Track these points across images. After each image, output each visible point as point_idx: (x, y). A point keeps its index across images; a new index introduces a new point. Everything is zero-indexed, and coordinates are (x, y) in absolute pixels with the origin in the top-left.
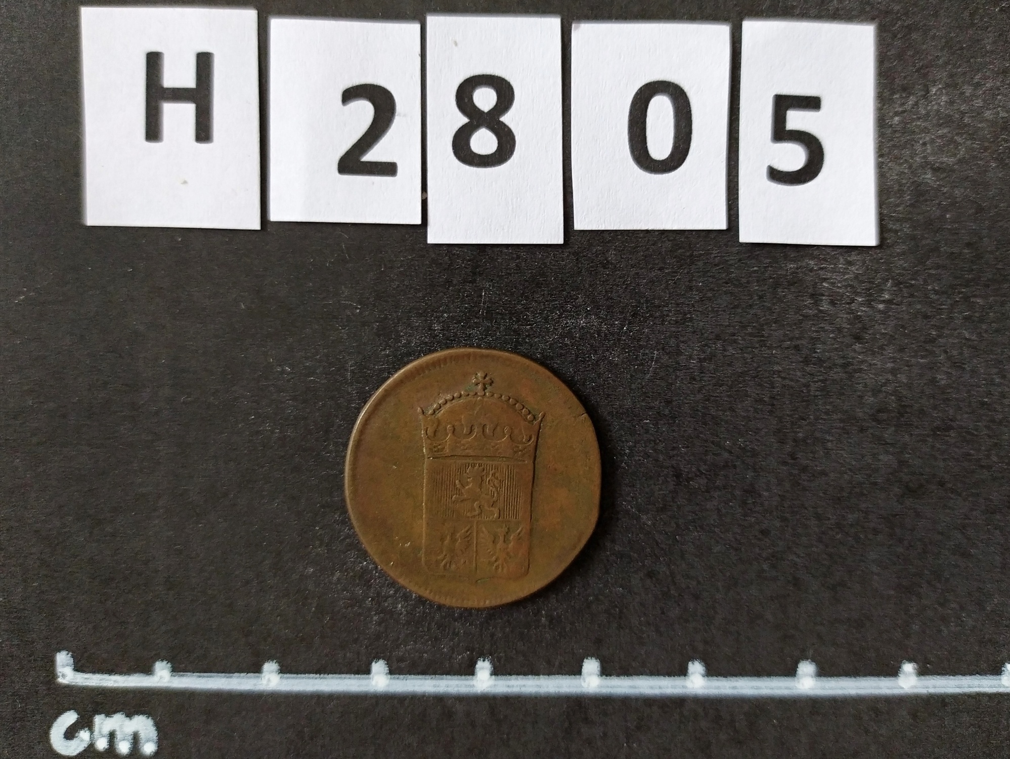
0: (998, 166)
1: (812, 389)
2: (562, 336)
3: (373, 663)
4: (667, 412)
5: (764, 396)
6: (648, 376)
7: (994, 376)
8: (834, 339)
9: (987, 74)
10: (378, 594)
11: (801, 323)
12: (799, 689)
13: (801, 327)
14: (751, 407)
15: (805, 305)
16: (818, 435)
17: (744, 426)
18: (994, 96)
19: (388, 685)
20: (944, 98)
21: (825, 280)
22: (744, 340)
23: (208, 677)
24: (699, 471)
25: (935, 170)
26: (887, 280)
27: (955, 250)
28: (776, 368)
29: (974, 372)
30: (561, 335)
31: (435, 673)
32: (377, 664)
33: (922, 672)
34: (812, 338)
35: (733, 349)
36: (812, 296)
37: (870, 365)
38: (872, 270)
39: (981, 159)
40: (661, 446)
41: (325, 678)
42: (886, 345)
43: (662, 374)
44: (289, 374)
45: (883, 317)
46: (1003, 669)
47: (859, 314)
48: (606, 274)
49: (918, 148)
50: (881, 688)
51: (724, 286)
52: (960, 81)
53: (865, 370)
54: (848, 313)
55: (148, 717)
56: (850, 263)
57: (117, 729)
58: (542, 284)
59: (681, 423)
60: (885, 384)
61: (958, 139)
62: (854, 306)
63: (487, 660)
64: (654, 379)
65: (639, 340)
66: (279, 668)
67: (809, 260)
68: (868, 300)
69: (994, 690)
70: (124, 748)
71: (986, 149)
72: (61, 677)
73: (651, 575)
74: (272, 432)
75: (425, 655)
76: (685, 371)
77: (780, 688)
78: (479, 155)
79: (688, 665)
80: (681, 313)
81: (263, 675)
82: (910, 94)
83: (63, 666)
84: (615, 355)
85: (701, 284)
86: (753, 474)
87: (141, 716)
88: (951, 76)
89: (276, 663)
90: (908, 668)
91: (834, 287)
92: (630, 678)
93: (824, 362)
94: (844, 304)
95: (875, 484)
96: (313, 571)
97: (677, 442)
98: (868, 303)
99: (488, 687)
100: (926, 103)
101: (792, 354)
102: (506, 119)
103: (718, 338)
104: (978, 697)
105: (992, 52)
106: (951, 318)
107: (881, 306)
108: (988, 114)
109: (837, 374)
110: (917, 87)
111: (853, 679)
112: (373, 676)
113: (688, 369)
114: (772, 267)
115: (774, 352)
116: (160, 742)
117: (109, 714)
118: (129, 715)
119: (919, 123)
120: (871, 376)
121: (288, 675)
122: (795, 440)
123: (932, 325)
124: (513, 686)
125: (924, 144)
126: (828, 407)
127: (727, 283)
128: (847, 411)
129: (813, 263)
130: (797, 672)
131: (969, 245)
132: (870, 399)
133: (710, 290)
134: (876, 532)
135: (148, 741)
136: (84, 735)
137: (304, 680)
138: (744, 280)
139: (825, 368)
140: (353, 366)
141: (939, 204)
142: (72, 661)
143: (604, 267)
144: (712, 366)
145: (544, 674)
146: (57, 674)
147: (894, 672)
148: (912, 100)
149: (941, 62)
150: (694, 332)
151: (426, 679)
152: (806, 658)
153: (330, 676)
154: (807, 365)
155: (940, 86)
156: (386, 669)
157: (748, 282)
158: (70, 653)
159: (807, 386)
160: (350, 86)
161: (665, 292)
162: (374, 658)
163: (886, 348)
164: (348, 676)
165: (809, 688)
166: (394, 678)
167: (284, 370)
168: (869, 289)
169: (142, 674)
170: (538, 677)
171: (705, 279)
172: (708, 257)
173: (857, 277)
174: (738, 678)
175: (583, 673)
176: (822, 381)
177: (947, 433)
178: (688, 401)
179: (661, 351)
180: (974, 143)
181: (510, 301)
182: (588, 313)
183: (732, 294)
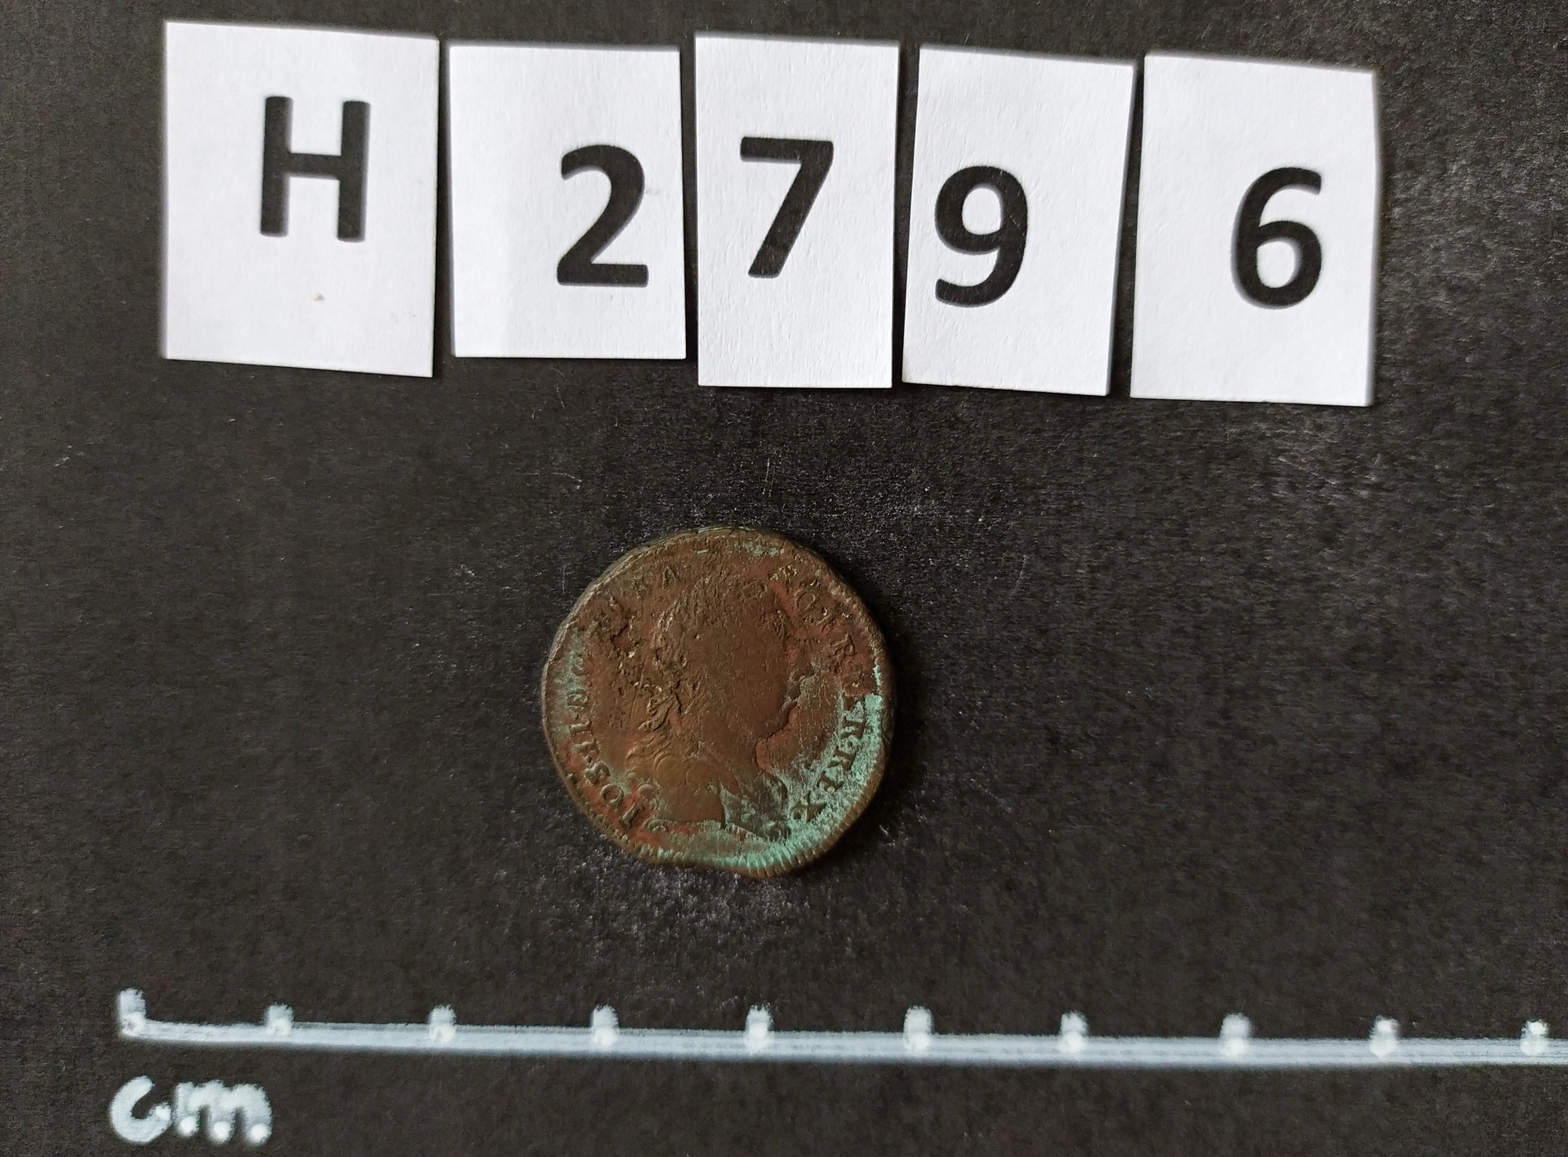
0: (1545, 286)
1: (1257, 615)
2: (886, 530)
3: (595, 1011)
5: (1184, 624)
6: (1013, 592)
7: (1526, 600)
8: (1293, 541)
9: (1535, 145)
10: (604, 910)
11: (1244, 517)
12: (1225, 1056)
13: (1243, 523)
14: (1166, 640)
15: (1251, 490)
16: (1263, 683)
17: (1154, 668)
18: (1544, 178)
19: (617, 1041)
20: (1469, 181)
21: (1281, 452)
22: (1157, 539)
23: (348, 1029)
24: (1087, 735)
25: (1452, 290)
26: (1376, 456)
27: (1478, 411)
28: (1205, 583)
29: (1496, 594)
30: (884, 528)
31: (686, 1026)
32: (601, 1012)
33: (1406, 1033)
34: (1261, 540)
35: (1141, 553)
36: (1262, 476)
37: (1346, 580)
38: (1352, 438)
39: (1521, 275)
40: (1030, 697)
41: (523, 1032)
43: (1034, 589)
44: (471, 580)
45: (1366, 509)
46: (1523, 1030)
47: (1330, 504)
48: (954, 438)
49: (1427, 253)
50: (1345, 1056)
51: (1130, 460)
52: (1494, 155)
53: (1336, 588)
54: (1314, 503)
55: (257, 1088)
56: (1320, 428)
57: (211, 1105)
58: (857, 451)
59: (1059, 662)
60: (1365, 610)
62: (1323, 493)
63: (763, 1009)
64: (1022, 596)
65: (1002, 537)
66: (454, 1016)
67: (1259, 422)
68: (1343, 484)
69: (1509, 1061)
70: (220, 1132)
71: (1528, 259)
72: (126, 1028)
73: (1010, 886)
74: (447, 667)
75: (672, 1000)
76: (1067, 585)
77: (1196, 1055)
79: (1061, 1019)
80: (1065, 499)
81: (431, 1026)
82: (1420, 173)
83: (130, 1011)
84: (964, 560)
85: (1095, 456)
86: (1164, 740)
87: (247, 1085)
88: (1481, 146)
89: (450, 1009)
90: (1385, 1027)
91: (1295, 462)
92: (975, 1036)
93: (1276, 575)
94: (1308, 488)
95: (1347, 757)
96: (507, 876)
97: (1052, 692)
98: (1346, 488)
99: (765, 1050)
100: (1442, 187)
101: (1230, 562)
103: (1119, 536)
104: (1485, 1073)
105: (1544, 111)
106: (1467, 512)
107: (1364, 493)
108: (1534, 206)
109: (1296, 593)
110: (1429, 163)
111: (1304, 1042)
112: (595, 1031)
113: (1073, 583)
114: (1203, 431)
115: (1202, 559)
116: (275, 1124)
117: (199, 1082)
118: (229, 1084)
119: (1429, 218)
120: (1346, 597)
121: (468, 1027)
122: (1229, 691)
123: (1440, 523)
124: (801, 1047)
125: (1437, 250)
126: (1279, 643)
127: (1135, 454)
128: (1307, 649)
129: (1264, 427)
130: (1222, 1032)
131: (1497, 403)
132: (1343, 632)
133: (1111, 464)
134: (1345, 827)
135: (257, 1122)
136: (162, 1113)
137: (492, 1034)
138: (1161, 451)
139: (1278, 583)
140: (569, 571)
141: (1456, 342)
142: (144, 1004)
143: (951, 427)
144: (1108, 580)
145: (848, 1030)
146: (119, 1023)
147: (1363, 1032)
148: (1420, 183)
149: (1466, 124)
150: (1083, 527)
152: (1234, 1011)
153: (530, 1028)
154: (1250, 579)
155: (1464, 162)
156: (614, 1020)
157: (1167, 453)
158: (141, 993)
159: (1250, 610)
160: (574, 148)
161: (1042, 466)
162: (597, 1003)
163: (1369, 555)
164: (557, 1029)
165: (1238, 1055)
166: (626, 1033)
167: (465, 575)
168: (1345, 468)
169: (248, 1024)
170: (840, 1034)
171: (1103, 447)
172: (1108, 414)
173: (1330, 448)
174: (1134, 1039)
175: (905, 1030)
176: (1273, 604)
177: (1454, 683)
178: (1072, 631)
179: (1033, 555)
180: (1511, 250)
181: (808, 476)
182: (926, 496)
183: (1141, 471)
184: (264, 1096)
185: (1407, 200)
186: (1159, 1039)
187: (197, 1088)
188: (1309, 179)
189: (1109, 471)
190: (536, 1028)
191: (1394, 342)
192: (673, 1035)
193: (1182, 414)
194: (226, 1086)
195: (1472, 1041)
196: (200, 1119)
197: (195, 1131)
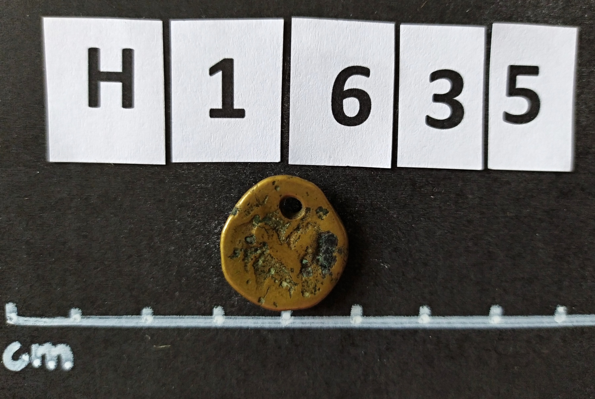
3: (214, 309)
10: (217, 264)
12: (492, 324)
19: (224, 323)
23: (106, 318)
32: (217, 308)
33: (570, 312)
41: (182, 318)
50: (543, 323)
55: (67, 345)
57: (47, 353)
66: (153, 311)
70: (51, 365)
72: (9, 320)
73: (396, 250)
75: (248, 303)
77: (479, 323)
79: (419, 309)
81: (143, 316)
83: (11, 312)
87: (62, 344)
89: (150, 308)
90: (561, 309)
92: (382, 317)
96: (174, 249)
99: (289, 324)
111: (525, 317)
112: (214, 317)
116: (75, 361)
117: (41, 343)
118: (55, 344)
121: (159, 316)
124: (306, 323)
130: (490, 313)
134: (541, 221)
135: (67, 360)
136: (25, 357)
137: (170, 319)
142: (16, 309)
145: (326, 315)
146: (6, 318)
147: (552, 312)
151: (249, 319)
152: (496, 304)
153: (187, 316)
156: (223, 312)
162: (215, 305)
164: (198, 316)
165: (498, 324)
166: (228, 318)
169: (63, 317)
170: (322, 317)
174: (451, 317)
175: (351, 315)
184: (70, 349)
186: (462, 317)
187: (40, 346)
190: (189, 316)
194: (53, 345)
196: (42, 360)
197: (40, 365)
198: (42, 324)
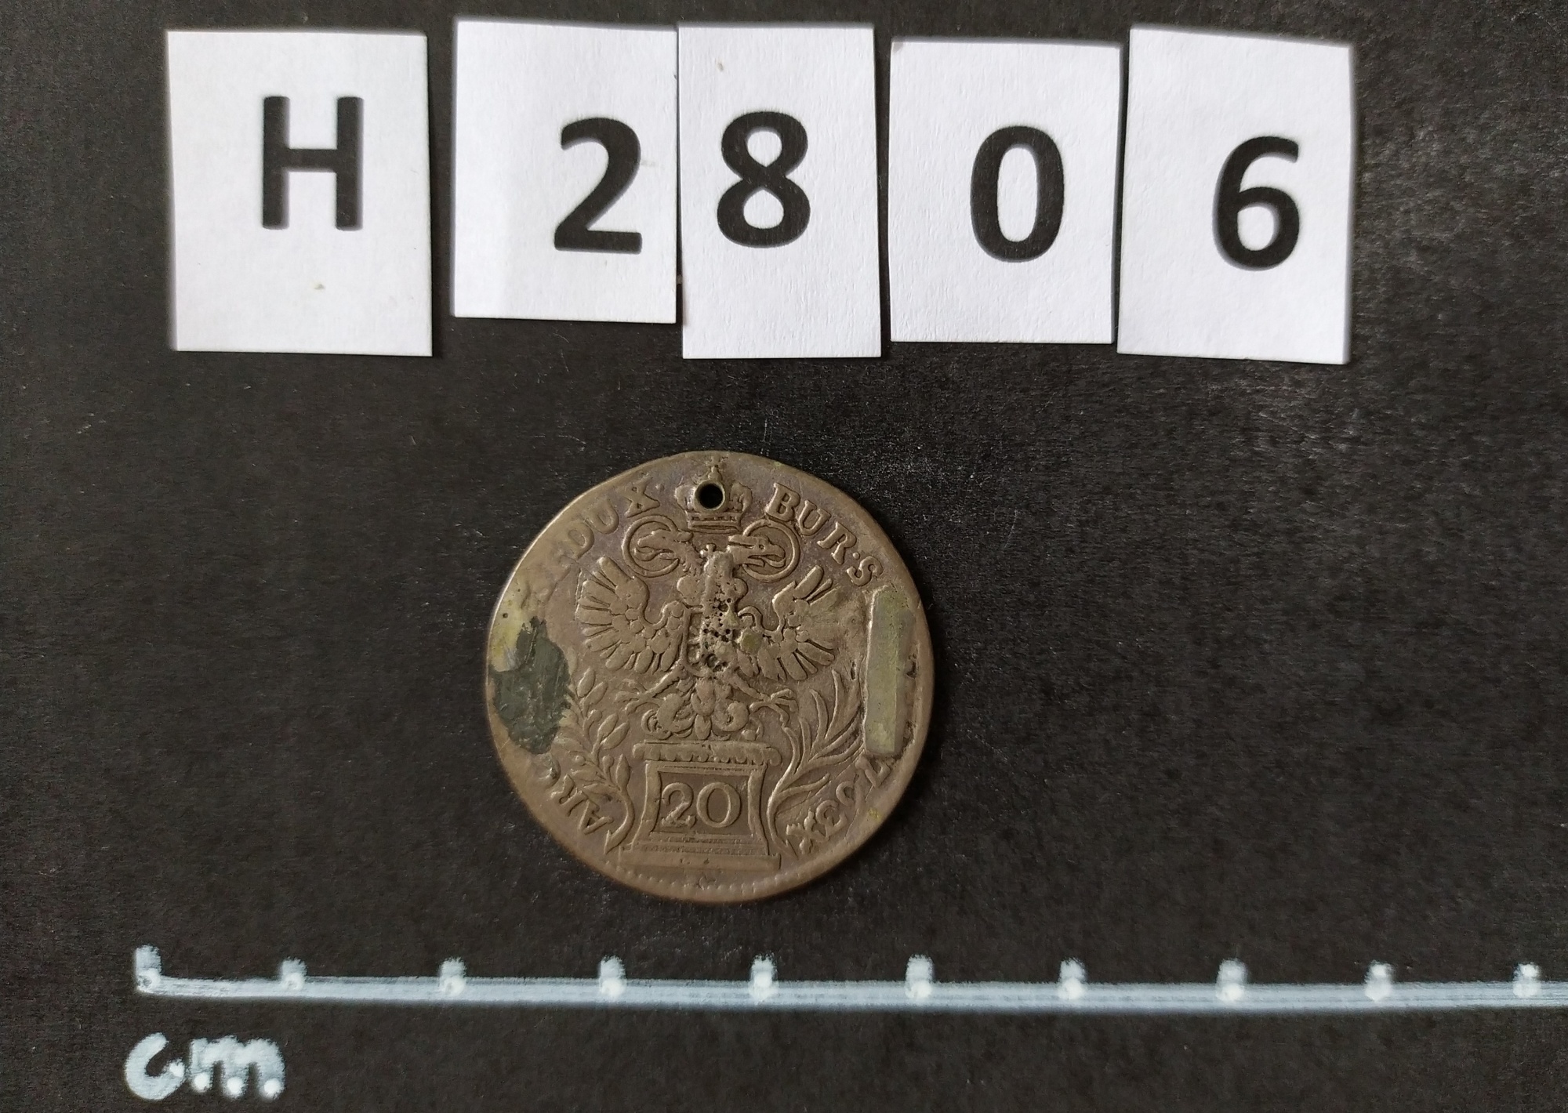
0: (1512, 245)
1: (1243, 566)
3: (603, 963)
4: (1032, 598)
5: (1172, 576)
6: (1005, 546)
7: (1505, 549)
8: (1275, 493)
9: (1499, 111)
11: (1228, 470)
12: (1221, 1001)
13: (1228, 476)
14: (1155, 592)
15: (1233, 445)
16: (1250, 632)
17: (1143, 619)
18: (1508, 143)
19: (623, 995)
20: (1436, 146)
21: (1261, 408)
22: (1144, 493)
23: (360, 982)
24: (1079, 684)
25: (1423, 250)
26: (1352, 411)
27: (1451, 366)
28: (1191, 535)
29: (1476, 542)
30: (879, 485)
31: (692, 977)
32: (609, 962)
33: (1400, 977)
34: (1243, 493)
35: (1129, 507)
36: (1243, 431)
37: (1328, 531)
38: (1329, 393)
39: (1488, 235)
40: (1024, 648)
41: (530, 983)
42: (1349, 503)
43: (1025, 543)
44: (481, 540)
45: (1345, 462)
46: (1516, 972)
47: (1310, 457)
48: (945, 397)
49: (1397, 216)
50: (1340, 1001)
51: (1116, 417)
52: (1459, 122)
53: (1319, 539)
54: (1295, 456)
55: (271, 1042)
56: (1298, 384)
57: (225, 1060)
58: (852, 412)
59: (1052, 614)
60: (1347, 560)
61: (1457, 206)
62: (1303, 446)
63: (767, 958)
64: (1014, 550)
65: (993, 493)
66: (464, 968)
67: (1240, 378)
68: (1322, 438)
69: (1502, 1003)
70: (234, 1087)
71: (1496, 220)
72: (142, 984)
73: (1007, 835)
74: (456, 625)
75: (678, 951)
76: (1057, 539)
77: (1193, 1000)
78: (758, 229)
79: (1060, 966)
80: (1053, 455)
81: (442, 978)
82: (1389, 140)
83: (146, 968)
84: (956, 515)
85: (1082, 413)
86: (1156, 689)
87: (260, 1040)
88: (1447, 113)
89: (460, 961)
90: (1380, 971)
91: (1275, 418)
92: (977, 985)
93: (1261, 527)
94: (1289, 443)
95: (1332, 703)
96: (515, 829)
97: (1046, 643)
98: (1325, 442)
99: (769, 998)
100: (1409, 153)
101: (1214, 515)
102: (796, 176)
103: (1107, 490)
104: (1479, 1015)
105: (1505, 79)
106: (1443, 464)
107: (1343, 447)
108: (1499, 169)
109: (1279, 544)
110: (1397, 130)
111: (1299, 987)
112: (602, 980)
113: (1064, 536)
114: (1185, 388)
115: (1188, 511)
116: (288, 1079)
117: (213, 1037)
118: (243, 1040)
119: (1399, 182)
120: (1328, 548)
121: (478, 979)
122: (1217, 640)
123: (1417, 475)
124: (805, 997)
125: (1407, 212)
126: (1264, 593)
127: (1120, 411)
128: (1292, 599)
129: (1245, 383)
130: (1219, 977)
132: (1326, 582)
133: (1096, 421)
134: (1333, 773)
135: (271, 1077)
136: (176, 1069)
137: (502, 986)
138: (1145, 408)
139: (1263, 535)
141: (1428, 299)
142: (159, 961)
143: (941, 387)
144: (1098, 533)
145: (851, 979)
146: (136, 980)
147: (1359, 977)
148: (1389, 149)
149: (1431, 93)
150: (1072, 483)
152: (1230, 956)
153: (539, 979)
154: (1235, 531)
155: (1430, 129)
156: (621, 971)
157: (1151, 411)
159: (1235, 561)
160: (574, 120)
161: (1030, 424)
162: (604, 954)
163: (1350, 507)
164: (565, 980)
165: (1236, 1001)
166: (633, 984)
167: (473, 537)
168: (1325, 422)
169: (262, 979)
170: (842, 983)
171: (1089, 405)
172: (1093, 373)
173: (1308, 404)
174: (1133, 986)
175: (907, 978)
176: (1257, 554)
177: (1436, 631)
178: (1063, 583)
179: (1024, 510)
180: (1480, 212)
181: (805, 436)
182: (918, 455)
183: (1128, 427)
184: (277, 1051)
185: (1377, 165)
186: (1156, 985)
187: (211, 1044)
188: (1287, 148)
189: (1095, 428)
190: (545, 979)
191: (1366, 301)
192: (678, 986)
193: (1165, 372)
194: (239, 1041)
195: (1466, 985)
196: (214, 1075)
197: (209, 1086)
198: (217, 995)
